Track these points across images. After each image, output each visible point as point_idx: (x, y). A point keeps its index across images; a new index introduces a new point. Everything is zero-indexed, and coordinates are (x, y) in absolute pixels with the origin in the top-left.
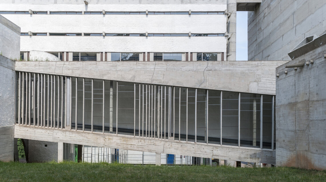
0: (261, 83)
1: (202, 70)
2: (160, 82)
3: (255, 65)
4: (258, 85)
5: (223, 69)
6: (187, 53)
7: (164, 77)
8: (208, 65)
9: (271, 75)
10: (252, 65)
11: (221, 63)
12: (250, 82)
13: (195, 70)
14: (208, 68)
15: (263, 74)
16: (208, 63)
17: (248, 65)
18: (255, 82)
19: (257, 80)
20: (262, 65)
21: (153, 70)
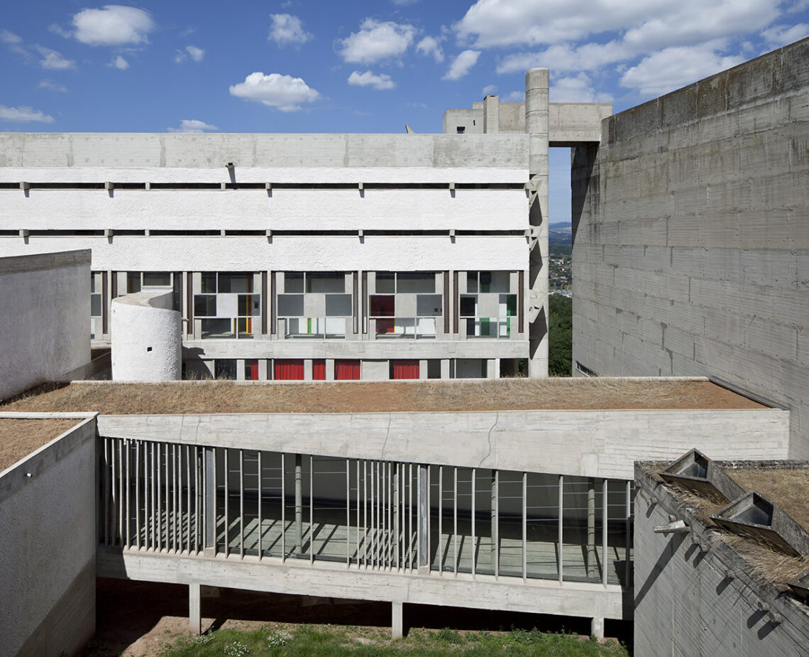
0: (604, 455)
1: (484, 430)
2: (400, 457)
3: (592, 419)
4: (598, 461)
5: (529, 427)
6: (447, 272)
7: (407, 446)
8: (499, 420)
9: (625, 439)
10: (586, 419)
11: (524, 416)
12: (582, 454)
13: (471, 431)
14: (498, 425)
15: (609, 438)
16: (497, 416)
17: (578, 419)
18: (592, 453)
19: (596, 450)
20: (607, 419)
21: (385, 431)
